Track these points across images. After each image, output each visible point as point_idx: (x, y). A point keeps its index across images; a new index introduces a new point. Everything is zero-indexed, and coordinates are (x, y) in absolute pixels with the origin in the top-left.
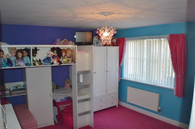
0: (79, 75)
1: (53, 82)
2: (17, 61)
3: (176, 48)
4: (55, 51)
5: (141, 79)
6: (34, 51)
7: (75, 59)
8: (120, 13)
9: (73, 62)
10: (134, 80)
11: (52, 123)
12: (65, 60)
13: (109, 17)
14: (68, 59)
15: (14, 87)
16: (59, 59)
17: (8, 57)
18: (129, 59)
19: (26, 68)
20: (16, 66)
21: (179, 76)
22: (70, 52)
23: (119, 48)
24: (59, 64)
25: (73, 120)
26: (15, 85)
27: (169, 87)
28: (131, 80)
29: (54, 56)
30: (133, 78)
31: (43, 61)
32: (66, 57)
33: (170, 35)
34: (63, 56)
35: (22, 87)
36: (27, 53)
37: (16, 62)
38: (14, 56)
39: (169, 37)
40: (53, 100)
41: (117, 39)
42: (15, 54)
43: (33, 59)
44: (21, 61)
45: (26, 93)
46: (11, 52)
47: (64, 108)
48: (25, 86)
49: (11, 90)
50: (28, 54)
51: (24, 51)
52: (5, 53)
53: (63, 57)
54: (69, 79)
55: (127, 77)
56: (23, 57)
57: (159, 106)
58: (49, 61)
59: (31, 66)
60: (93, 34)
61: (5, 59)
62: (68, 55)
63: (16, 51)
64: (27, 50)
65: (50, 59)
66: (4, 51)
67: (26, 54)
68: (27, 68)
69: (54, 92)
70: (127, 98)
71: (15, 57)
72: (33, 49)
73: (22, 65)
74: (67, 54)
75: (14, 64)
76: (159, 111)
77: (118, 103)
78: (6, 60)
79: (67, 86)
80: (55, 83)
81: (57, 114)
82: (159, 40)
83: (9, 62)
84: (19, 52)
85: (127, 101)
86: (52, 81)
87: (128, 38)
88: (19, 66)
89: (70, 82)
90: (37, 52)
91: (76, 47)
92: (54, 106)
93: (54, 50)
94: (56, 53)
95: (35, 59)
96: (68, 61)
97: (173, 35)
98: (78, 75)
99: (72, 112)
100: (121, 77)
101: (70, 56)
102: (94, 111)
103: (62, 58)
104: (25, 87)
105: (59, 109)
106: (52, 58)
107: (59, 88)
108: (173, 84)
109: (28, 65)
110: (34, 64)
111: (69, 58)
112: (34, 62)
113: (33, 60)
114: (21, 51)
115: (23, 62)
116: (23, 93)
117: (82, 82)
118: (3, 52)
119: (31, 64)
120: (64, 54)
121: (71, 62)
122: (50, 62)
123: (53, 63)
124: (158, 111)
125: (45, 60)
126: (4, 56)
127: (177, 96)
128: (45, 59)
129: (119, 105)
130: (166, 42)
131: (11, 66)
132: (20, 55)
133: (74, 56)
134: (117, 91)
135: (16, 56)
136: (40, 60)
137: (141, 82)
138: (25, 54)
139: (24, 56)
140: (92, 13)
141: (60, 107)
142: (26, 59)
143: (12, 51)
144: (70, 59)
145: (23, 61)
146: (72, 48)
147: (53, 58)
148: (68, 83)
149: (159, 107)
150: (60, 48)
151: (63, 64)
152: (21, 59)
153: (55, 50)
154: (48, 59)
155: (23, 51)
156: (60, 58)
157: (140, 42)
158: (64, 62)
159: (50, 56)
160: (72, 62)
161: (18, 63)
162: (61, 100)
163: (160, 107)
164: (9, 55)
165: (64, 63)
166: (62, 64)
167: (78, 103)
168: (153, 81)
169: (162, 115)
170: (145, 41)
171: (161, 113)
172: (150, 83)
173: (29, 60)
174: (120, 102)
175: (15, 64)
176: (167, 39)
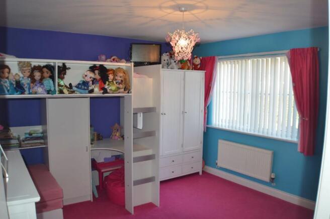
0: (137, 113)
1: (93, 128)
2: (32, 85)
3: (301, 71)
4: (97, 72)
5: (242, 127)
6: (61, 69)
7: (130, 86)
8: (207, 8)
9: (127, 92)
10: (230, 129)
11: (89, 198)
12: (113, 88)
13: (187, 15)
14: (118, 86)
15: (26, 134)
16: (103, 84)
17: (17, 78)
18: (221, 93)
19: (47, 99)
20: (30, 94)
21: (307, 119)
22: (121, 75)
23: (205, 73)
24: (103, 93)
25: (124, 192)
26: (28, 132)
27: (289, 139)
28: (224, 128)
29: (94, 79)
30: (227, 124)
31: (76, 87)
32: (115, 82)
33: (291, 50)
34: (110, 80)
35: (40, 135)
36: (49, 72)
37: (30, 86)
38: (28, 77)
39: (290, 53)
40: (92, 159)
41: (201, 58)
42: (29, 74)
43: (58, 83)
44: (38, 85)
45: (46, 143)
46: (23, 70)
47: (111, 172)
48: (44, 132)
49: (21, 139)
50: (51, 75)
51: (45, 70)
52: (12, 71)
53: (109, 82)
54: (119, 124)
55: (218, 123)
56: (42, 78)
57: (273, 171)
58: (86, 88)
59: (55, 94)
60: (161, 49)
61: (12, 81)
62: (119, 79)
63: (32, 68)
64: (50, 68)
65: (88, 84)
66: (10, 67)
67: (48, 75)
68: (49, 99)
69: (93, 145)
70: (217, 160)
71: (29, 79)
72: (59, 67)
73: (40, 92)
74: (116, 78)
75: (27, 90)
76: (272, 180)
77: (203, 168)
78: (14, 83)
79: (116, 135)
80: (95, 130)
81: (98, 184)
82: (273, 59)
83: (19, 87)
84: (36, 70)
85: (217, 164)
86: (91, 126)
87: (220, 57)
88: (36, 93)
89: (121, 128)
90: (65, 71)
91: (131, 65)
92: (92, 170)
93: (95, 69)
94: (97, 74)
95: (62, 83)
96: (119, 88)
97: (296, 49)
98: (135, 114)
99: (124, 179)
100: (207, 124)
101: (122, 81)
102: (161, 180)
103: (109, 84)
104: (45, 134)
105: (101, 174)
106: (91, 82)
107: (102, 139)
108: (296, 135)
109: (51, 92)
110: (61, 92)
111: (119, 84)
112: (60, 88)
113: (59, 85)
114: (39, 68)
115: (42, 88)
116: (41, 143)
117: (141, 128)
118: (9, 69)
119: (54, 92)
120: (111, 77)
121: (123, 90)
122: (88, 89)
123: (92, 91)
124: (270, 181)
125: (80, 86)
126: (11, 77)
127: (302, 154)
128: (79, 84)
129: (203, 172)
130: (284, 63)
131: (23, 93)
132: (37, 75)
133: (128, 80)
134: (200, 146)
135: (32, 76)
136: (70, 85)
137: (241, 131)
138: (47, 73)
139: (44, 78)
140: (160, 7)
141: (103, 171)
142: (48, 83)
143: (25, 69)
144: (121, 86)
145: (42, 86)
146: (124, 68)
147: (93, 84)
148: (118, 131)
149: (272, 174)
150: (105, 66)
151: (109, 93)
152: (40, 82)
153: (97, 70)
154: (84, 85)
155: (42, 69)
156: (105, 83)
157: (240, 64)
158: (111, 90)
159: (88, 79)
160: (125, 90)
161: (33, 88)
162: (105, 159)
163: (274, 174)
164: (19, 76)
165: (111, 92)
166: (107, 93)
167: (134, 162)
168: (261, 130)
169: (277, 187)
170: (250, 62)
171: (274, 184)
172: (256, 133)
173: (53, 85)
174: (206, 167)
175: (29, 91)
176: (286, 57)
